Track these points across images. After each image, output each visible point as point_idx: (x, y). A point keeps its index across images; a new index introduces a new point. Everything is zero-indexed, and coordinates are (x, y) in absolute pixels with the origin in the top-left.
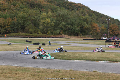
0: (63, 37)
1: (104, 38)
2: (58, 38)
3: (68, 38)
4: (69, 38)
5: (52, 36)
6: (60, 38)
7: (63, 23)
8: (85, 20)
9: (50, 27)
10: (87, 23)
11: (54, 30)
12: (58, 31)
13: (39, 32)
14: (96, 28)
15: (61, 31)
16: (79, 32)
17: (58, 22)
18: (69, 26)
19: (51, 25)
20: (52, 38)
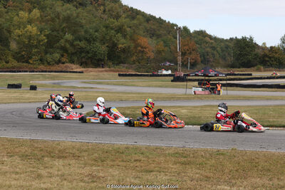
0: (69, 70)
1: (165, 72)
2: (55, 72)
3: (79, 72)
4: (82, 72)
5: (42, 67)
6: (61, 72)
7: (69, 36)
8: (120, 30)
9: (36, 47)
10: (125, 36)
11: (46, 53)
12: (57, 56)
13: (10, 58)
14: (145, 48)
15: (62, 56)
16: (106, 58)
17: (55, 33)
18: (82, 44)
19: (40, 41)
20: (43, 71)
